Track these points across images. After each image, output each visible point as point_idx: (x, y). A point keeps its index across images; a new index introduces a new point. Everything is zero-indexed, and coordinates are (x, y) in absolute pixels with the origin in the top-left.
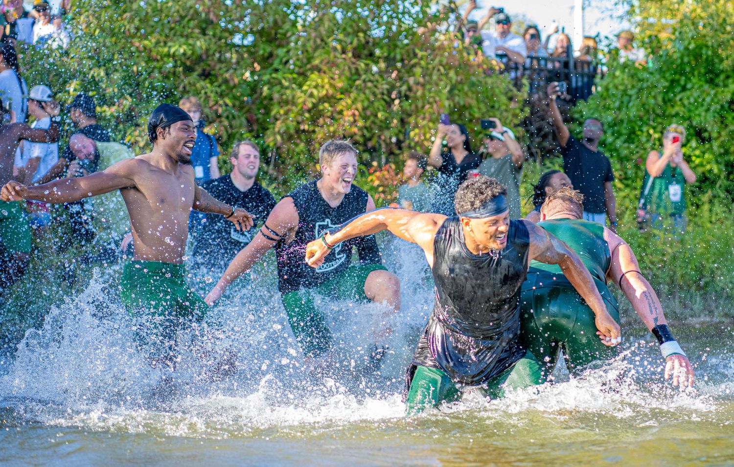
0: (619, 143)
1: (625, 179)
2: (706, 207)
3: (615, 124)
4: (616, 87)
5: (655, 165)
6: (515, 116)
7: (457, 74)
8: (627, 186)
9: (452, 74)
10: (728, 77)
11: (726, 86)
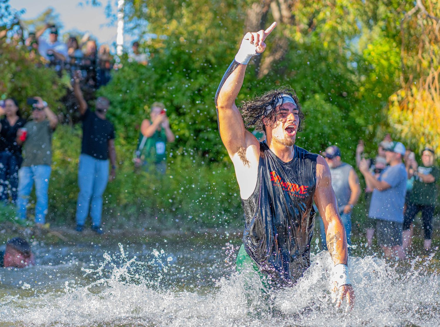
0: (125, 115)
1: (127, 138)
2: (179, 158)
3: (123, 102)
4: (125, 78)
5: (148, 130)
6: (56, 95)
7: (17, 65)
8: (129, 143)
9: (13, 65)
10: (198, 73)
11: (196, 79)
